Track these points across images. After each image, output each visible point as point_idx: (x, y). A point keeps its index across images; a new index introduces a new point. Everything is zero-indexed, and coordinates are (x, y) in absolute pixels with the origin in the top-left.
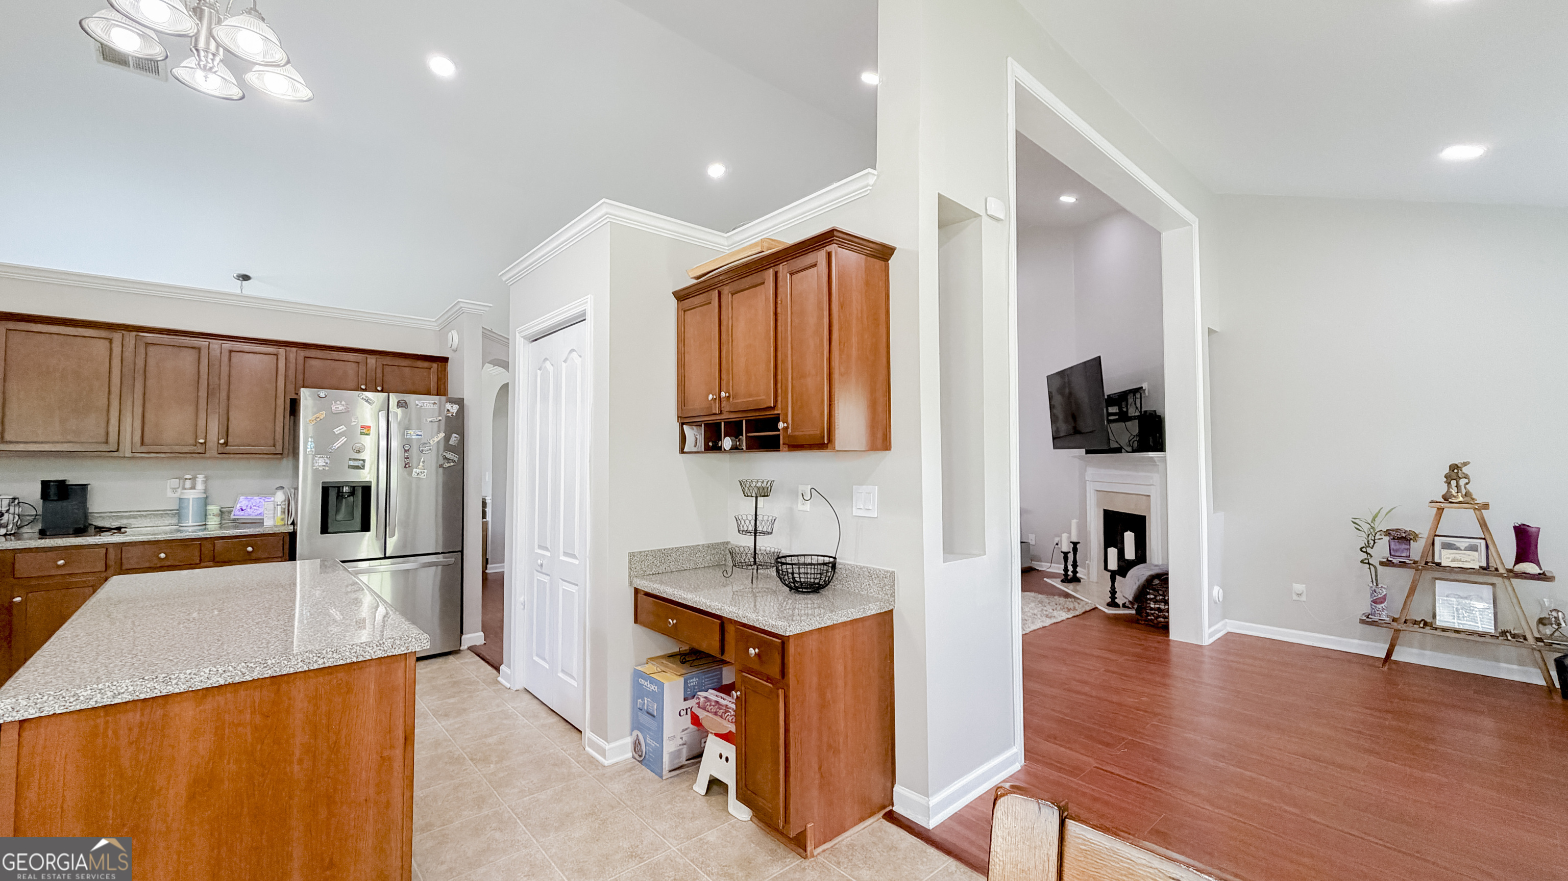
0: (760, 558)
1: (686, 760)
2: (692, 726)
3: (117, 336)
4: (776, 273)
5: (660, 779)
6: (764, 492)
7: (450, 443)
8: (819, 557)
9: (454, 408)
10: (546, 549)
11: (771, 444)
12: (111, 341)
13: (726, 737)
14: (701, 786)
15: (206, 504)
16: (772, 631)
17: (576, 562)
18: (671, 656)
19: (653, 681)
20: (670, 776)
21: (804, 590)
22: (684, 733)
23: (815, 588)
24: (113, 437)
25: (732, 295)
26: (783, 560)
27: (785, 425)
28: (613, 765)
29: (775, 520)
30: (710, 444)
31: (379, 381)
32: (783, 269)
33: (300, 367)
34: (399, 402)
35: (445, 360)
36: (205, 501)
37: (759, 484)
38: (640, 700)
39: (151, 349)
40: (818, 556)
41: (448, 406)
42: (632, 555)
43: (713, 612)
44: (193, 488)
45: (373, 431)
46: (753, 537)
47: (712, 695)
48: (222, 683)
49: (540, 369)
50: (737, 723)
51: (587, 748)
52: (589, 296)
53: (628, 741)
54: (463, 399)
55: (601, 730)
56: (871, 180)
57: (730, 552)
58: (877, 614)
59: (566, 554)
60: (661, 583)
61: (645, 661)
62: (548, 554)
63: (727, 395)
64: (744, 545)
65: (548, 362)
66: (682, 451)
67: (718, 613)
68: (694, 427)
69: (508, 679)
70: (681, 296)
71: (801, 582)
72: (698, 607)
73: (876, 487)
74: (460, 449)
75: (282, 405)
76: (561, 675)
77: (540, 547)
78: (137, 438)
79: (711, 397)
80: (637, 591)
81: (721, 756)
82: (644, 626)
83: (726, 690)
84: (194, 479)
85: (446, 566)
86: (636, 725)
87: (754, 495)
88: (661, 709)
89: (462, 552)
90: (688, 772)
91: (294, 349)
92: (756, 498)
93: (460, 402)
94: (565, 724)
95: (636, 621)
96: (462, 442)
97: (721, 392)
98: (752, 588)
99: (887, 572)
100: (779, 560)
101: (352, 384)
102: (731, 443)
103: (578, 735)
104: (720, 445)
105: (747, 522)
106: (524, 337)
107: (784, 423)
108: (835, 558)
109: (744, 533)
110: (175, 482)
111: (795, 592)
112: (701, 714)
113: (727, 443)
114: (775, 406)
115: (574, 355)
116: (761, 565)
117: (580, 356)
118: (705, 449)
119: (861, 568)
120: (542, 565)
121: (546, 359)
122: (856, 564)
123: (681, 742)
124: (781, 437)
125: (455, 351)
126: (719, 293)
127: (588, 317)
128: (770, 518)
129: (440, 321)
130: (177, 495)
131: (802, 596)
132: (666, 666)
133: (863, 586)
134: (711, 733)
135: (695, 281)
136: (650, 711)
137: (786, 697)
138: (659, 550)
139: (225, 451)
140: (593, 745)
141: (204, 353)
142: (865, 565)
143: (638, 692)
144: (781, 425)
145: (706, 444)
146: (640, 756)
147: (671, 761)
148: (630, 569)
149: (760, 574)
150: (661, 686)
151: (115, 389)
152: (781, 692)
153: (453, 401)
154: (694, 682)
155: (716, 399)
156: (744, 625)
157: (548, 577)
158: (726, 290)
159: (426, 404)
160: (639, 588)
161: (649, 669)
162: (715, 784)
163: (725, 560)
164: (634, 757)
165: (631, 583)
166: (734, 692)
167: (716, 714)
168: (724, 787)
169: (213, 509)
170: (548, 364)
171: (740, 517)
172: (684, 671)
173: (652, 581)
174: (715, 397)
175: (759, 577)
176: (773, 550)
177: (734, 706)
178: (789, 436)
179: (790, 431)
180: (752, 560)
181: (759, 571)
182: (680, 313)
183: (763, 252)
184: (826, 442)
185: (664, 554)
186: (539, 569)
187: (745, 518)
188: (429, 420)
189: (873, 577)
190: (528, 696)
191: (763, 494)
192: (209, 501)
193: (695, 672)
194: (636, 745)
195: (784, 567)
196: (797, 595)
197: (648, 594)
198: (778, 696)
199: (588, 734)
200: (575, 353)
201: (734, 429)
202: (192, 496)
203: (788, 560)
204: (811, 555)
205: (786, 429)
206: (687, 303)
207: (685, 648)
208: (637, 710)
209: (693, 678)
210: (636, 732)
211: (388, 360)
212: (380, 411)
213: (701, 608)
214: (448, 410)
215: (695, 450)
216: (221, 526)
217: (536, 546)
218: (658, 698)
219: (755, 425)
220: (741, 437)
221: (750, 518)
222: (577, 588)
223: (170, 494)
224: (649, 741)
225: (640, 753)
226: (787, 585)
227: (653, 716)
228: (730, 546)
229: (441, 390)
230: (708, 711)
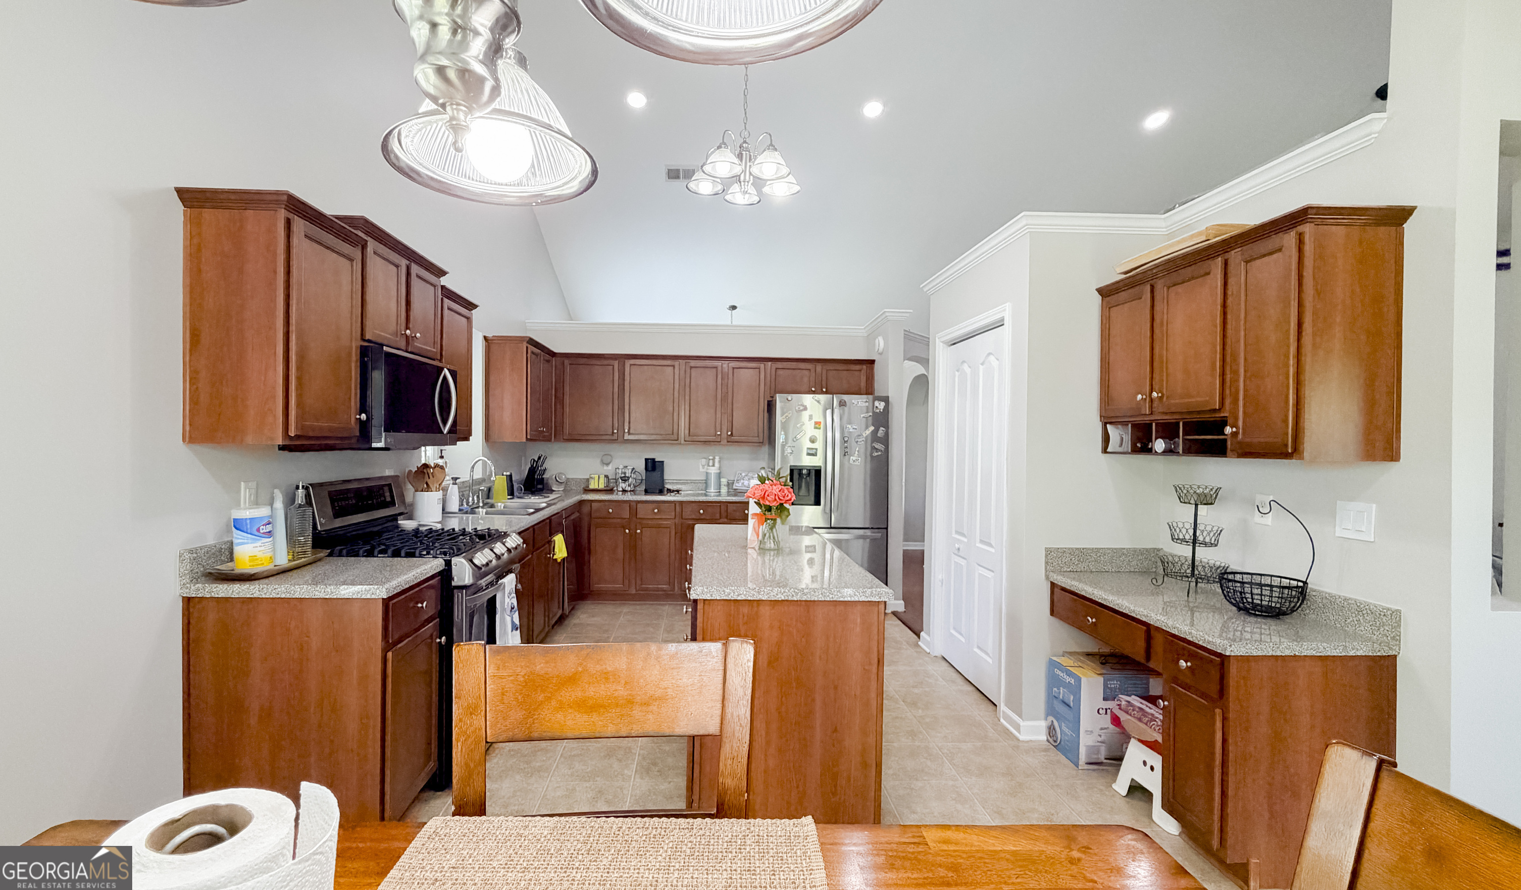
0: (1199, 570)
1: (1106, 759)
2: (1112, 727)
3: (676, 363)
4: (1226, 263)
5: (1076, 768)
6: (1208, 499)
7: (879, 435)
8: (1282, 579)
9: (881, 405)
10: (963, 535)
11: (1218, 449)
12: (674, 366)
13: (1152, 745)
14: (1121, 786)
15: (720, 478)
16: (1208, 647)
17: (993, 550)
18: (1088, 654)
19: (1070, 674)
20: (1086, 768)
21: (1257, 613)
22: (1103, 731)
23: (1275, 613)
24: (675, 431)
25: (1169, 288)
26: (1231, 577)
27: (1234, 429)
28: (1027, 742)
29: (1221, 531)
30: (1139, 445)
31: (824, 384)
32: (1235, 256)
33: (773, 377)
34: (840, 402)
35: (872, 362)
36: (719, 476)
37: (1199, 491)
38: (1056, 689)
39: (693, 370)
40: (1281, 577)
41: (877, 403)
42: (1048, 551)
43: (1138, 617)
44: (713, 465)
45: (822, 426)
46: (1191, 548)
47: (1136, 701)
48: (783, 598)
49: (958, 371)
50: (1165, 733)
51: (1002, 720)
52: (1007, 304)
53: (1043, 724)
54: (888, 397)
55: (1016, 705)
56: (1377, 127)
57: (1162, 561)
58: (1365, 656)
59: (982, 542)
60: (1080, 581)
61: (1061, 653)
62: (966, 540)
63: (1160, 395)
64: (1180, 554)
65: (966, 364)
66: (1105, 450)
67: (1144, 619)
68: (1119, 426)
69: (928, 646)
70: (1105, 292)
71: (1252, 603)
72: (1121, 610)
73: (1374, 506)
74: (885, 441)
75: (763, 405)
76: (976, 650)
77: (957, 532)
78: (687, 432)
79: (1139, 397)
80: (1053, 585)
81: (1145, 763)
82: (1061, 619)
83: (1152, 700)
84: (714, 460)
85: (873, 540)
86: (1051, 711)
87: (1192, 501)
88: (1078, 700)
89: (887, 529)
90: (1107, 771)
91: (770, 363)
92: (1196, 505)
93: (886, 400)
94: (980, 694)
95: (1052, 613)
96: (887, 434)
97: (1152, 392)
98: (1188, 601)
99: (1388, 609)
100: (1225, 576)
101: (805, 387)
102: (1164, 445)
103: (994, 707)
104: (1150, 447)
105: (1184, 531)
106: (943, 342)
107: (1232, 428)
108: (1305, 583)
109: (1178, 541)
110: (704, 461)
111: (1245, 614)
112: (1123, 717)
113: (1159, 445)
114: (1220, 409)
115: (992, 358)
116: (1201, 578)
117: (998, 359)
118: (1132, 451)
119: (1345, 600)
120: (959, 549)
121: (964, 362)
122: (1339, 594)
123: (1100, 739)
124: (1229, 443)
125: (881, 354)
126: (1152, 287)
127: (1006, 322)
128: (1215, 529)
129: (868, 328)
130: (704, 470)
131: (1252, 619)
132: (1082, 662)
133: (1349, 621)
134: (1134, 737)
135: (1124, 276)
136: (1066, 701)
137: (1225, 719)
138: (1077, 549)
139: (732, 440)
140: (1007, 718)
141: (720, 368)
142: (1352, 596)
143: (1053, 681)
144: (1228, 430)
145: (1134, 446)
146: (1055, 741)
147: (1088, 755)
148: (1047, 563)
149: (1201, 588)
150: (1078, 680)
151: (676, 401)
152: (1218, 711)
153: (880, 399)
154: (1114, 684)
155: (1145, 399)
156: (1174, 636)
157: (965, 561)
158: (1159, 285)
159: (859, 402)
160: (1056, 582)
161: (1066, 661)
162: (1136, 790)
163: (1156, 567)
164: (1048, 741)
165: (1047, 577)
166: (1160, 701)
167: (1140, 720)
168: (1146, 795)
169: (724, 481)
170: (965, 367)
171: (1175, 525)
172: (1104, 671)
173: (1070, 578)
174: (1144, 397)
175: (1199, 591)
176: (1218, 564)
177: (1161, 717)
178: (1240, 443)
179: (1240, 436)
180: (1189, 571)
181: (1199, 585)
182: (1104, 309)
183: (1208, 240)
184: (1290, 451)
185: (1081, 554)
186: (956, 552)
187: (1180, 525)
188: (862, 416)
189: (1364, 612)
190: (944, 663)
191: (1205, 502)
192: (721, 475)
193: (1117, 675)
194: (1051, 730)
195: (1230, 584)
196: (1246, 617)
197: (1064, 589)
198: (1214, 714)
199: (1003, 707)
200: (991, 356)
201: (1168, 431)
202: (713, 471)
203: (1238, 577)
204: (1272, 576)
205: (1235, 434)
206: (1113, 299)
207: (1106, 650)
208: (1051, 698)
209: (1114, 681)
210: (1051, 718)
211: (831, 366)
212: (827, 409)
213: (1124, 611)
214: (877, 407)
215: (1120, 450)
216: (729, 494)
217: (954, 532)
218: (1076, 690)
219: (1193, 427)
220: (1177, 439)
221: (1187, 526)
222: (993, 574)
223: (701, 469)
224: (1064, 728)
225: (1055, 739)
226: (1234, 605)
227: (1069, 706)
228: (1161, 554)
229: (869, 390)
230: (1131, 715)
